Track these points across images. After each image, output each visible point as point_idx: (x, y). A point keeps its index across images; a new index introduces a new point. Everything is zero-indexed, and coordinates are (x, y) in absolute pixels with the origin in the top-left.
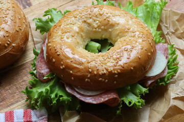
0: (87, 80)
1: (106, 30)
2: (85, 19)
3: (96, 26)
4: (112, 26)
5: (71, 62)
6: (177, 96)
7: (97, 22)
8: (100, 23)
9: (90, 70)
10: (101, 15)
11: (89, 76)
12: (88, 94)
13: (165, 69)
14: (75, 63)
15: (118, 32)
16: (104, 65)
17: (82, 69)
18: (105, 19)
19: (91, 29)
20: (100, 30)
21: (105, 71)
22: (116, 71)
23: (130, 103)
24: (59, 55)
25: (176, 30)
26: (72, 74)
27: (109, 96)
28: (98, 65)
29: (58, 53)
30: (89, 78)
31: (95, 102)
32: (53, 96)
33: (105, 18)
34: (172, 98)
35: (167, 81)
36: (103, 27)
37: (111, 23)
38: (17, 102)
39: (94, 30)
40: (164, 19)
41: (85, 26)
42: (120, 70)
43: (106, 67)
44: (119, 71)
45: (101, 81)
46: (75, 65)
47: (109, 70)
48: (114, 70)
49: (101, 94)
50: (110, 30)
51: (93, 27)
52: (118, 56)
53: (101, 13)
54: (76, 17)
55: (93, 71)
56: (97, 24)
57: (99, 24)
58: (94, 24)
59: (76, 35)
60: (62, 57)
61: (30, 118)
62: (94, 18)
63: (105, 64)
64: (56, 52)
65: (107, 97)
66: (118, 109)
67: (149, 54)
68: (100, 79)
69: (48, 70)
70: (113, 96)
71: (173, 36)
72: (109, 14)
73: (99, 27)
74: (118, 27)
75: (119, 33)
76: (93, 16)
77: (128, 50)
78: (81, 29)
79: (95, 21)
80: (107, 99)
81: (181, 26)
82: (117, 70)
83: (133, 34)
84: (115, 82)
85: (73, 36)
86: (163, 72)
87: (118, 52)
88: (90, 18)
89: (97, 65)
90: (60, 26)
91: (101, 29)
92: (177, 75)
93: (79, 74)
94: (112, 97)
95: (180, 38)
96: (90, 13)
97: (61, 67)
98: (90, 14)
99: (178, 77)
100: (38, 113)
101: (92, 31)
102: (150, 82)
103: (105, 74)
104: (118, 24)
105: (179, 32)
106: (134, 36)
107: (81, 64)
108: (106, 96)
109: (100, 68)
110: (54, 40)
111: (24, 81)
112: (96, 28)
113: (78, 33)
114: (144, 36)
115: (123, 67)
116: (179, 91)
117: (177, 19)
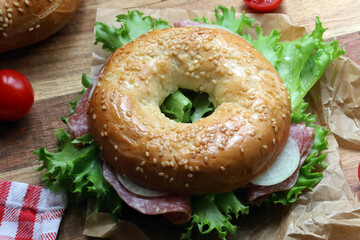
0: (138, 168)
1: (208, 80)
2: (175, 52)
3: (192, 68)
4: (220, 75)
5: (121, 129)
6: (299, 232)
7: (196, 61)
8: (201, 64)
9: (147, 154)
10: (206, 50)
11: (143, 163)
12: (137, 193)
13: (293, 176)
14: (126, 134)
15: (225, 90)
16: (174, 151)
17: (135, 148)
18: (210, 60)
19: (182, 72)
20: (197, 77)
21: (172, 163)
22: (191, 168)
23: (206, 227)
24: (104, 110)
25: (347, 101)
26: (116, 151)
27: (172, 206)
28: (164, 149)
29: (104, 107)
30: (142, 167)
31: (143, 211)
32: (78, 178)
33: (211, 58)
34: (288, 233)
35: (290, 199)
36: (203, 73)
37: (218, 69)
38: (26, 165)
39: (188, 73)
40: (331, 75)
41: (172, 64)
42: (200, 166)
43: (177, 155)
44: (197, 167)
45: (162, 177)
46: (125, 137)
47: (180, 163)
48: (189, 164)
49: (159, 198)
50: (214, 81)
51: (186, 69)
52: (205, 140)
53: (208, 46)
54: (161, 44)
55: (151, 156)
56: (194, 64)
57: (198, 65)
58: (189, 65)
59: (150, 78)
60: (108, 116)
61: (35, 203)
62: (192, 52)
63: (177, 149)
64: (102, 104)
65: (168, 207)
66: (186, 231)
67: (265, 146)
68: (161, 174)
69: (86, 128)
70: (177, 207)
71: (338, 110)
72: (221, 53)
73: (197, 71)
74: (227, 81)
75: (226, 92)
76: (192, 49)
77: (227, 133)
78: (163, 69)
79: (192, 58)
80: (165, 211)
81: (357, 96)
82: (194, 165)
83: (248, 102)
84: (187, 185)
85: (142, 80)
86: (288, 180)
87: (206, 132)
88: (186, 51)
89: (161, 148)
90: (128, 53)
91: (201, 75)
92: (315, 190)
93: (127, 154)
94: (175, 210)
95: (349, 116)
96: (189, 42)
97: (102, 134)
98: (187, 44)
99: (317, 193)
100: (51, 198)
101: (183, 75)
102: (256, 195)
103: (171, 166)
104: (231, 75)
105: (350, 105)
106: (248, 107)
107: (136, 137)
108: (167, 204)
109: (166, 155)
110: (107, 79)
111: (51, 129)
112: (191, 72)
113: (154, 75)
114: (266, 110)
115: (206, 163)
116: (306, 222)
117: (353, 80)
